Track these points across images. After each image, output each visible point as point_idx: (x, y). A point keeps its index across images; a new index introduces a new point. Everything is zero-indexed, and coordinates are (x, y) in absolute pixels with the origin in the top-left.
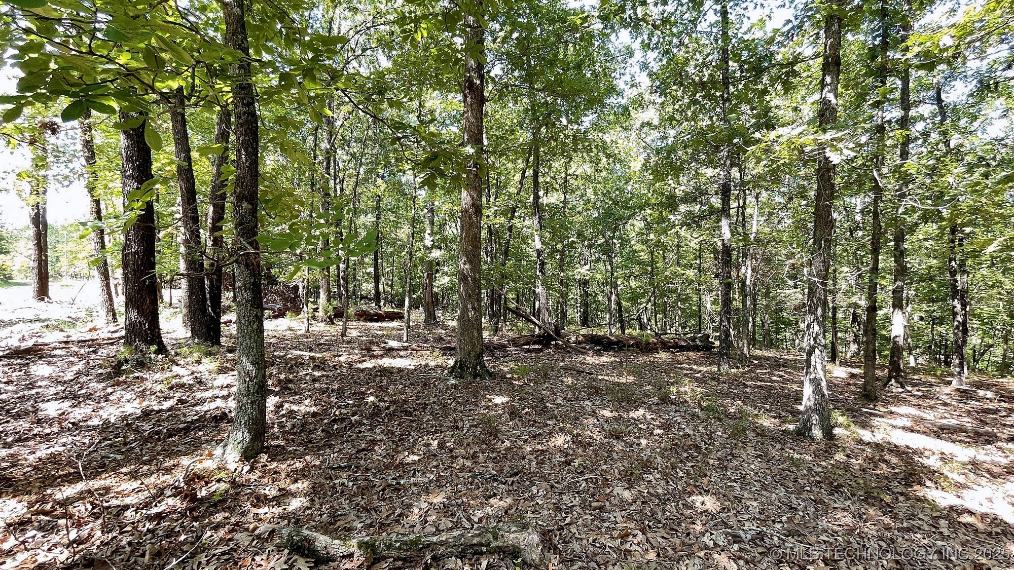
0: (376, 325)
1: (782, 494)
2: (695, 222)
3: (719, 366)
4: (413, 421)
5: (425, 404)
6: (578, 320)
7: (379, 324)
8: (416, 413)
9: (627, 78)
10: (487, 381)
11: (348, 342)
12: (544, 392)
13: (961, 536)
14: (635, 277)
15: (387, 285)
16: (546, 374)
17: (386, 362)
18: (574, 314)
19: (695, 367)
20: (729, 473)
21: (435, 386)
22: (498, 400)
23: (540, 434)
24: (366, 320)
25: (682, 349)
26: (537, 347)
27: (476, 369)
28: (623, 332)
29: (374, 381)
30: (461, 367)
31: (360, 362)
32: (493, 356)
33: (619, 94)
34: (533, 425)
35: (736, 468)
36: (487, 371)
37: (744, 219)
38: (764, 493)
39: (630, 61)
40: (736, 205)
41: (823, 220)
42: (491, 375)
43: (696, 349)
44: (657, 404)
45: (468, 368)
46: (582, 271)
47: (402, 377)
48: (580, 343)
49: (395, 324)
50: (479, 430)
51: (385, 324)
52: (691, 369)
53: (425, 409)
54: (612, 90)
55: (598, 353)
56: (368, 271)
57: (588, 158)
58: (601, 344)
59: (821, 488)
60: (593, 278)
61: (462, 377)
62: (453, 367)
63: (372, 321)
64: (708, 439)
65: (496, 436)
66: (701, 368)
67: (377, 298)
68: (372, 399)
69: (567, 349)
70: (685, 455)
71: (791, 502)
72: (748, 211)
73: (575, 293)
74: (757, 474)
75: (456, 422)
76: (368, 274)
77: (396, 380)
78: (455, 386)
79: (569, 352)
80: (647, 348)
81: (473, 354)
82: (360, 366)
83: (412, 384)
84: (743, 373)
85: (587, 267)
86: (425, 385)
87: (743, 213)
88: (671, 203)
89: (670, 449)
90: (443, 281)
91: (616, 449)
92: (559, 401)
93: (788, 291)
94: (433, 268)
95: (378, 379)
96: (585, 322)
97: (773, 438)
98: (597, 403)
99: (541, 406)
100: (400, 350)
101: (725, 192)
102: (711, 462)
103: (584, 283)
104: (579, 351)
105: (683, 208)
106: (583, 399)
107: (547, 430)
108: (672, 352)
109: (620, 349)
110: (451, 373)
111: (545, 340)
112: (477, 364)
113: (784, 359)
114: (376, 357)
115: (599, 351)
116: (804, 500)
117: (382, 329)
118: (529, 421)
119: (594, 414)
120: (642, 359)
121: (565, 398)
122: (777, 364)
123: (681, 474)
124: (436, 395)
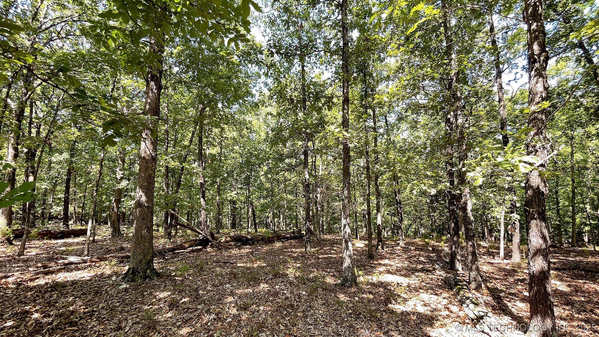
0: (61, 241)
1: (334, 327)
2: (293, 168)
3: (306, 248)
4: (76, 331)
5: (93, 311)
6: (229, 225)
7: (63, 241)
8: (82, 321)
9: (257, 88)
10: (156, 281)
11: (25, 261)
12: (199, 283)
13: (407, 329)
14: (263, 198)
15: (79, 207)
16: (201, 269)
17: (61, 277)
18: (227, 221)
19: (294, 250)
20: (308, 320)
21: (107, 292)
22: (162, 295)
23: (191, 318)
24: (50, 238)
25: (288, 239)
26: (199, 247)
27: (146, 273)
28: (256, 231)
29: (43, 297)
30: (133, 273)
31: (31, 280)
32: (164, 258)
33: (253, 96)
34: (187, 312)
35: (312, 315)
36: (156, 273)
37: (315, 168)
38: (326, 328)
39: (259, 80)
40: (311, 161)
41: (346, 173)
42: (158, 275)
43: (295, 238)
44: (272, 279)
45: (139, 273)
46: (232, 195)
47: (75, 288)
48: (227, 242)
49: (81, 239)
50: (140, 326)
51: (70, 240)
52: (292, 252)
53: (91, 316)
54: (249, 93)
55: (240, 248)
56: (59, 196)
57: (235, 129)
58: (241, 241)
59: (352, 317)
60: (239, 200)
61: (133, 280)
62: (126, 274)
63: (56, 238)
64: (298, 298)
65: (154, 328)
66: (297, 250)
67: (66, 218)
68: (36, 315)
69: (220, 247)
70: (285, 312)
71: (338, 331)
72: (317, 163)
73: (227, 209)
74: (322, 316)
75: (120, 322)
76: (59, 199)
77: (67, 293)
78: (126, 290)
79: (220, 249)
80: (268, 241)
81: (144, 261)
82: (31, 284)
83: (83, 294)
84: (317, 251)
85: (235, 192)
86: (97, 293)
87: (315, 165)
88: (281, 158)
89: (277, 310)
90: (129, 204)
91: (243, 318)
92: (209, 288)
93: (337, 203)
94: (120, 194)
95: (47, 295)
96: (233, 226)
97: (330, 290)
98: (234, 285)
99: (194, 294)
100: (80, 263)
101: (306, 154)
102: (299, 314)
103: (233, 202)
104: (227, 248)
105: (287, 161)
106: (226, 284)
107: (196, 314)
108: (283, 242)
109: (253, 244)
110: (123, 278)
111: (204, 243)
112: (147, 269)
113: (337, 239)
114: (52, 273)
115: (239, 246)
116: (344, 328)
117: (65, 245)
118: (184, 309)
119: (232, 294)
120: (266, 248)
121: (213, 285)
122: (333, 243)
123: (282, 328)
124: (105, 301)
